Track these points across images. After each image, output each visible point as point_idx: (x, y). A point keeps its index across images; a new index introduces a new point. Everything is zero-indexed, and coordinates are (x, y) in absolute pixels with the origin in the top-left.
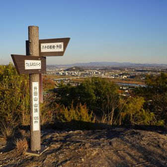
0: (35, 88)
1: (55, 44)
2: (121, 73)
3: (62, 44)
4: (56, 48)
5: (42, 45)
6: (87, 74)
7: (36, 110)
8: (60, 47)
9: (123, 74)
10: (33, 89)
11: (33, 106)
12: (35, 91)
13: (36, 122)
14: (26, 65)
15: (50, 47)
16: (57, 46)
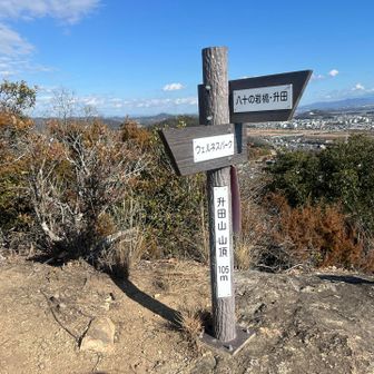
0: (221, 201)
1: (270, 90)
3: (289, 89)
4: (271, 100)
6: (338, 123)
7: (224, 252)
8: (284, 96)
10: (216, 204)
11: (217, 243)
12: (221, 207)
13: (223, 278)
14: (195, 152)
15: (257, 100)
16: (276, 96)
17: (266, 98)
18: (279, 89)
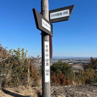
0: (47, 46)
1: (62, 12)
2: (69, 62)
5: (51, 14)
8: (67, 13)
9: (70, 62)
10: (45, 47)
11: (45, 61)
13: (47, 74)
15: (58, 14)
16: (64, 13)
17: (61, 14)
18: (65, 11)
